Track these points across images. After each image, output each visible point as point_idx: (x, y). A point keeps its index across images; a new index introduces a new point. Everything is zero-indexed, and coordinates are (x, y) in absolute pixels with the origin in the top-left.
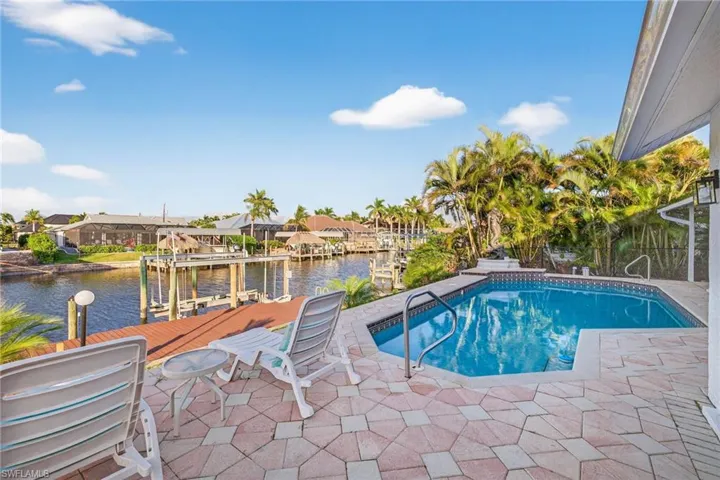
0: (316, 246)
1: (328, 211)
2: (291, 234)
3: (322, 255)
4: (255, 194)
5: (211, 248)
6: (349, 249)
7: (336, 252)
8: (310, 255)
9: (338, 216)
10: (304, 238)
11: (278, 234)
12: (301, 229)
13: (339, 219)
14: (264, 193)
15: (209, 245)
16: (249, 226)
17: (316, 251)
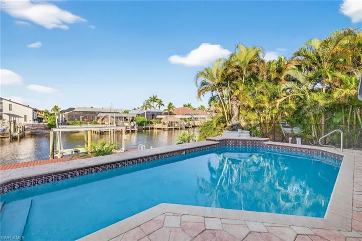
0: (177, 123)
1: (189, 106)
2: (164, 117)
3: (179, 127)
4: (152, 97)
5: (123, 123)
6: (196, 124)
7: (187, 126)
8: (173, 127)
9: (195, 107)
10: (171, 118)
11: (158, 117)
12: (171, 114)
13: (194, 109)
14: (156, 96)
15: (122, 122)
16: (144, 113)
17: (176, 125)
